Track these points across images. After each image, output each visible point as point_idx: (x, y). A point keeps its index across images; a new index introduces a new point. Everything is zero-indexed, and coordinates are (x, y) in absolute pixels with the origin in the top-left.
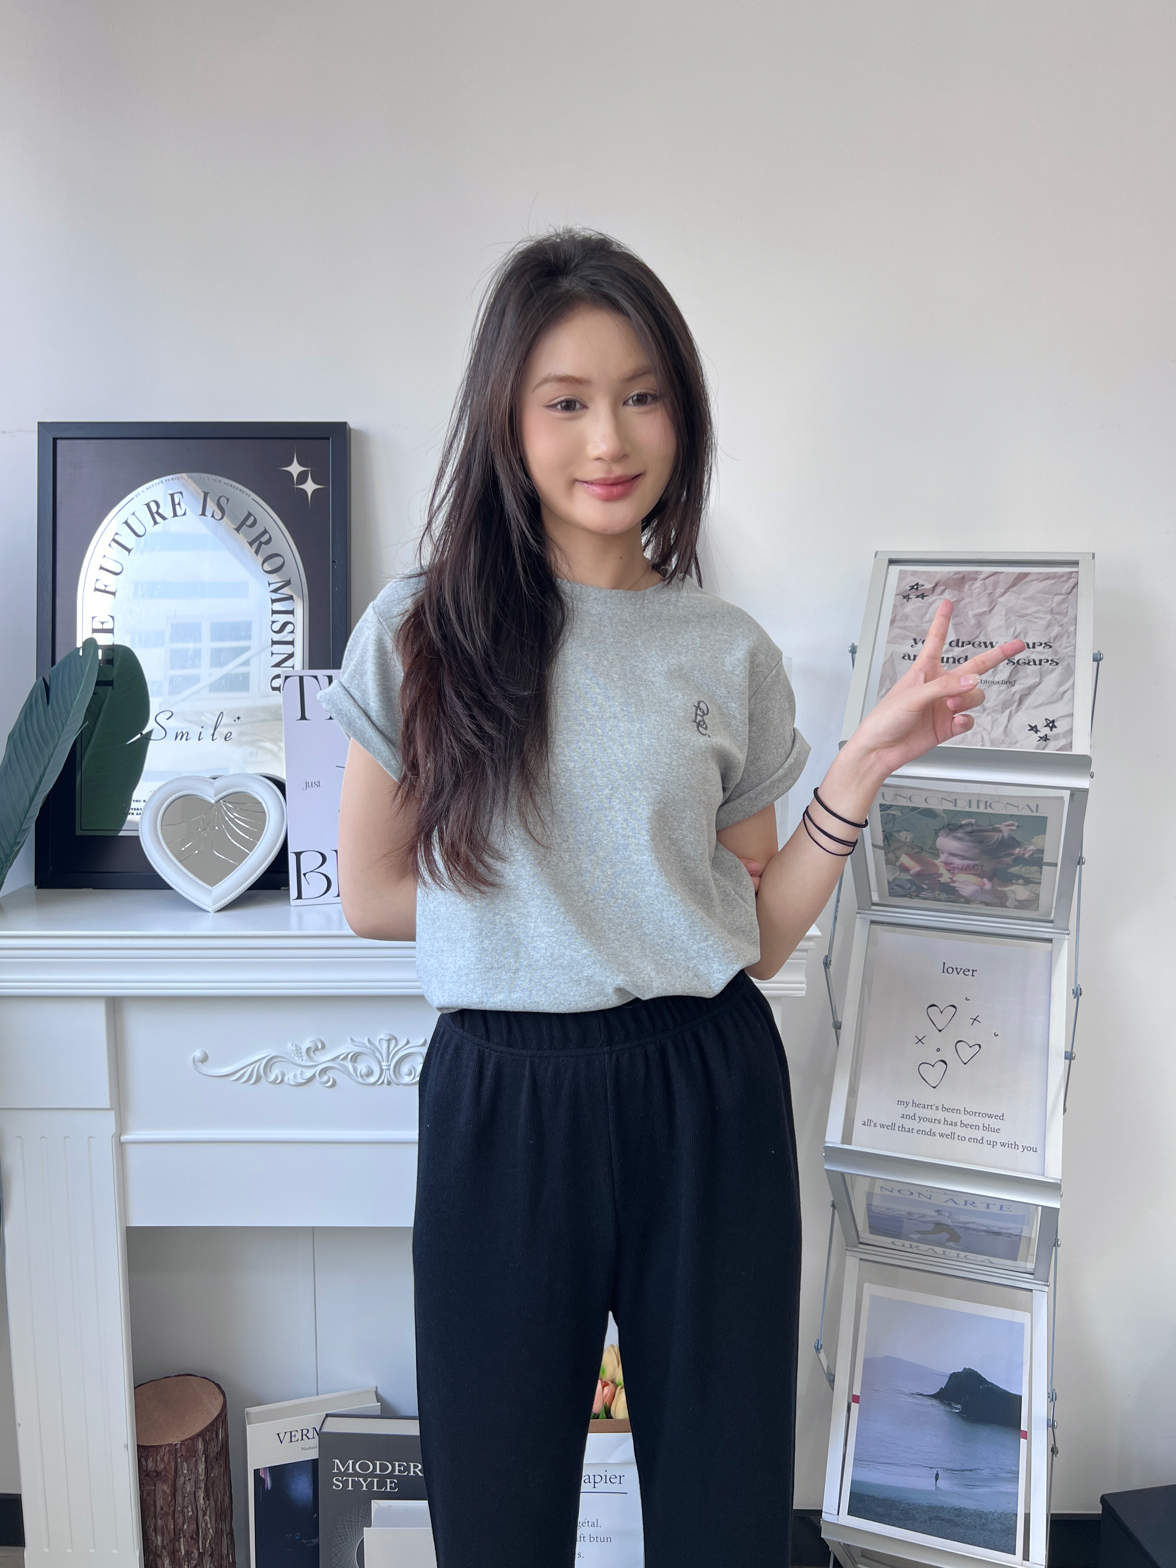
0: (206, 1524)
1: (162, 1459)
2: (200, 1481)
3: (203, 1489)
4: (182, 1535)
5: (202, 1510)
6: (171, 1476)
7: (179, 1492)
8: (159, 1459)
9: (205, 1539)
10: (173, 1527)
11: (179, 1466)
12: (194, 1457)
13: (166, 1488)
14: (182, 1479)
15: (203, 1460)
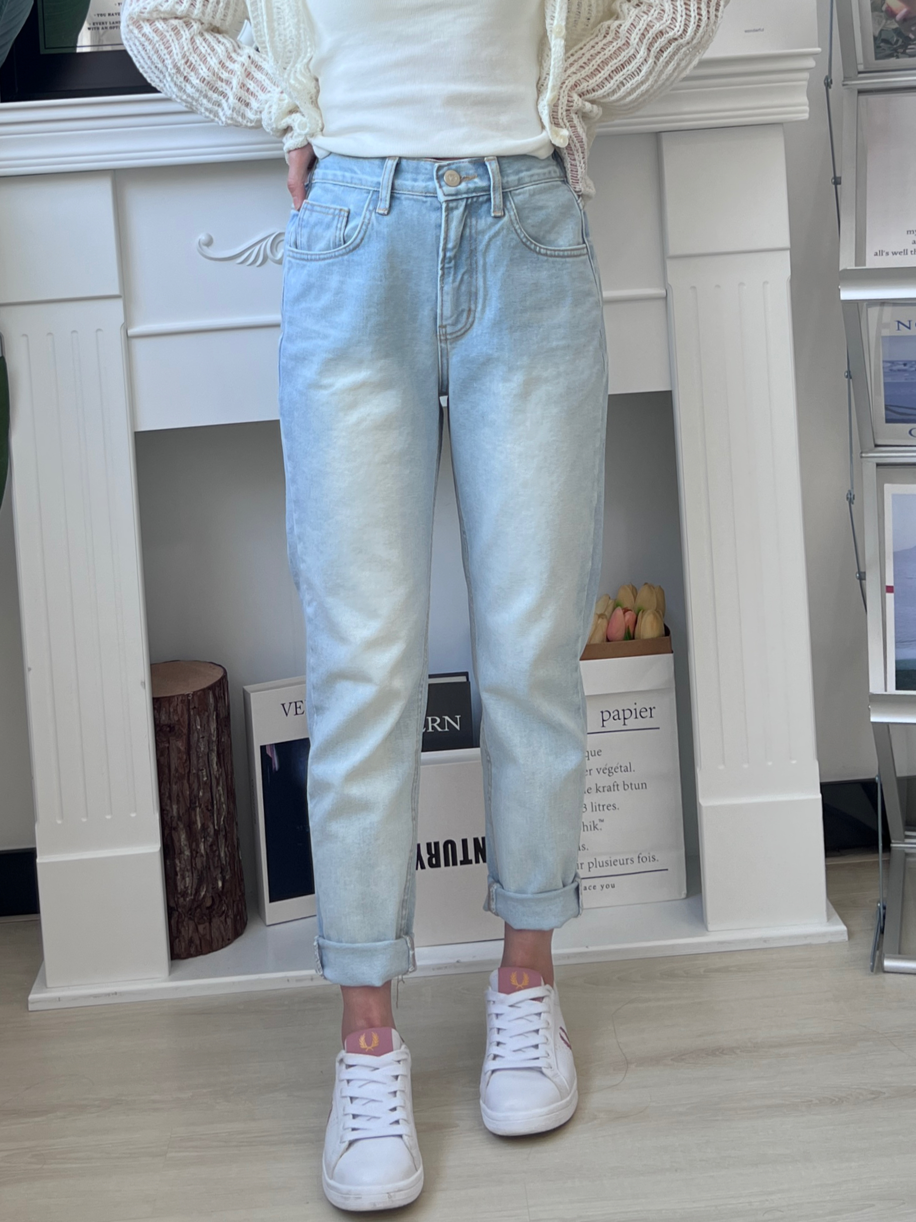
0: (220, 796)
1: (175, 710)
2: (213, 742)
3: (216, 752)
4: (197, 804)
5: (216, 777)
6: (185, 731)
7: (193, 751)
8: (172, 710)
9: (219, 814)
10: (188, 793)
11: (192, 722)
12: (207, 711)
13: (180, 744)
14: (196, 735)
15: (215, 717)
